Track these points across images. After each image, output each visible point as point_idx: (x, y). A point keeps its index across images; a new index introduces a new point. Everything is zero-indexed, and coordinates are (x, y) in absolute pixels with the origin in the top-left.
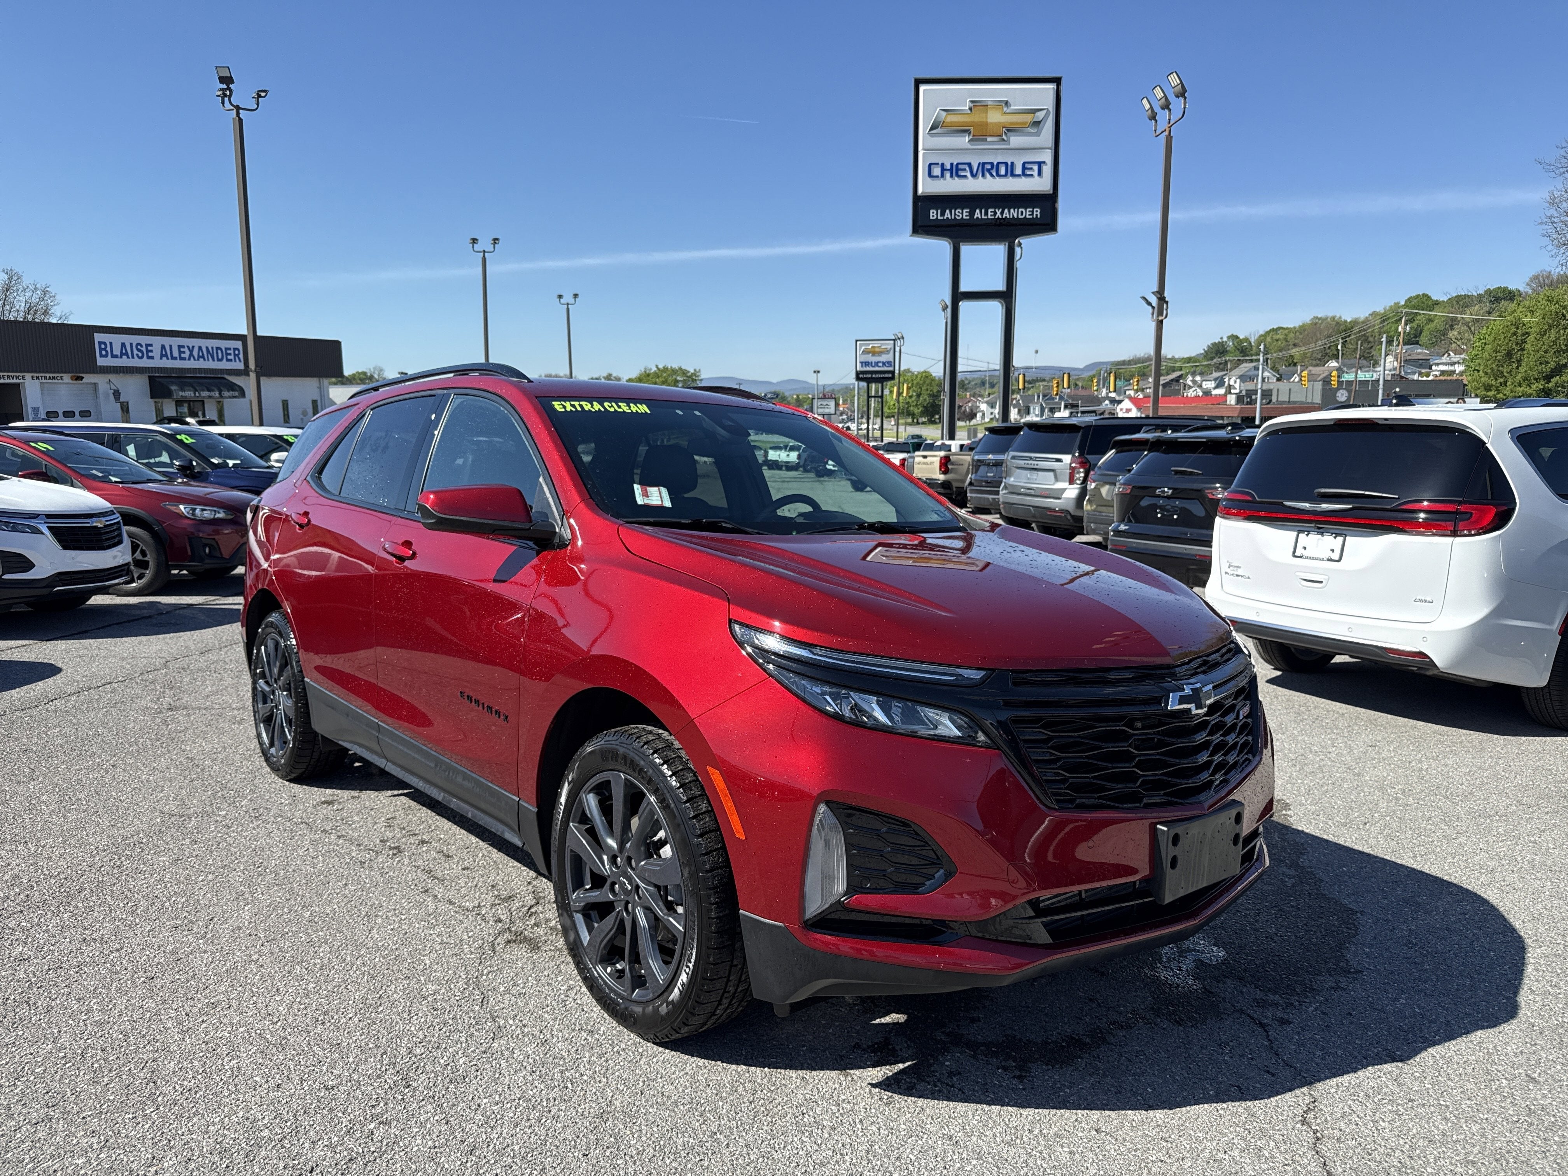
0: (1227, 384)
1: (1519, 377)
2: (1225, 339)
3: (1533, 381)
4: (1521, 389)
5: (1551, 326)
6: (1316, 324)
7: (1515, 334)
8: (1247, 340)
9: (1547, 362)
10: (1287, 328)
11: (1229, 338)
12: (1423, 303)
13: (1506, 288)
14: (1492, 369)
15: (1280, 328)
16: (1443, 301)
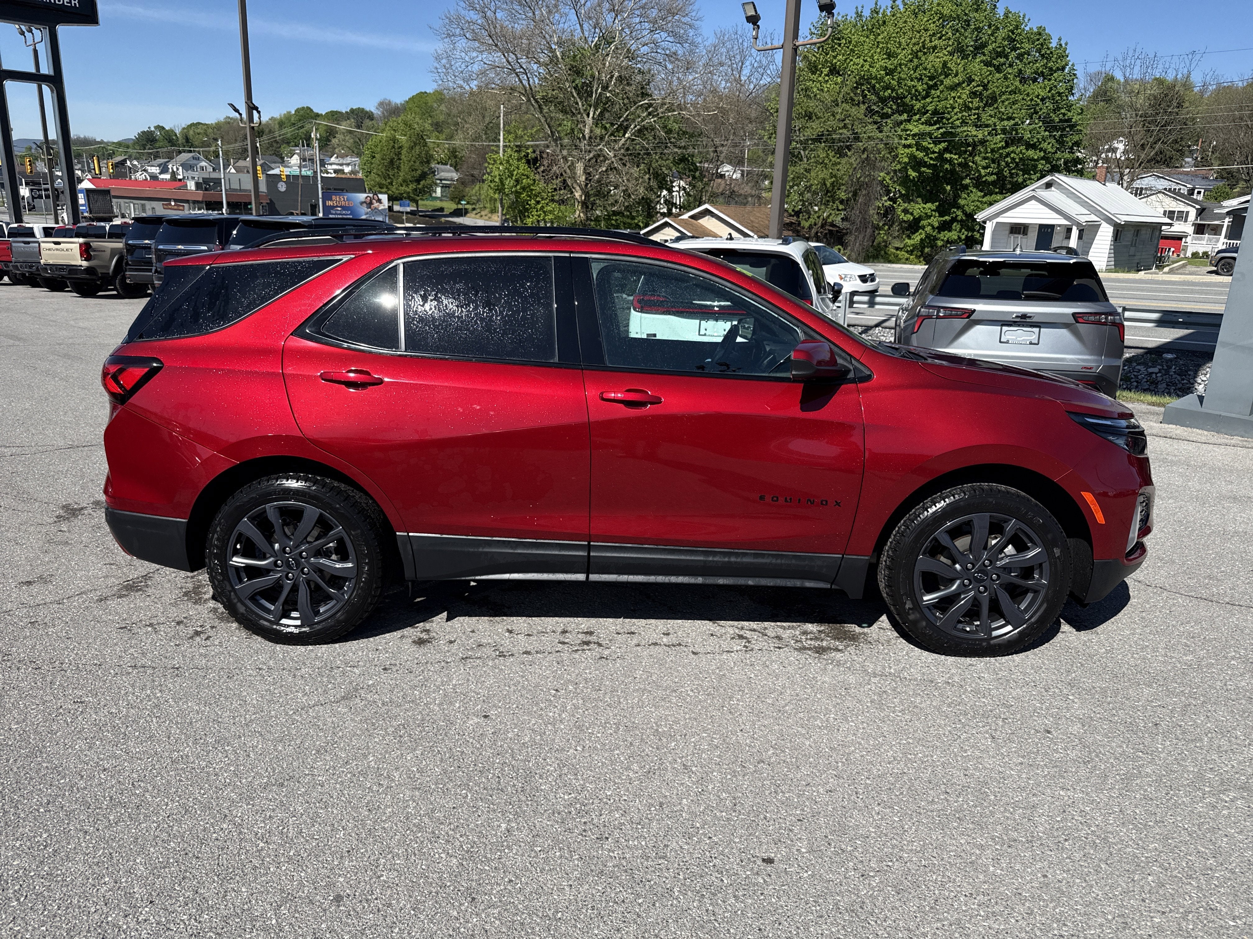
0: (171, 170)
1: (400, 179)
2: (153, 129)
3: (409, 183)
4: (403, 188)
5: (415, 144)
6: (229, 123)
7: (393, 147)
8: (172, 131)
9: (416, 170)
10: (205, 124)
11: (155, 127)
12: (308, 114)
13: (363, 109)
14: (382, 172)
15: (199, 123)
16: (322, 115)
